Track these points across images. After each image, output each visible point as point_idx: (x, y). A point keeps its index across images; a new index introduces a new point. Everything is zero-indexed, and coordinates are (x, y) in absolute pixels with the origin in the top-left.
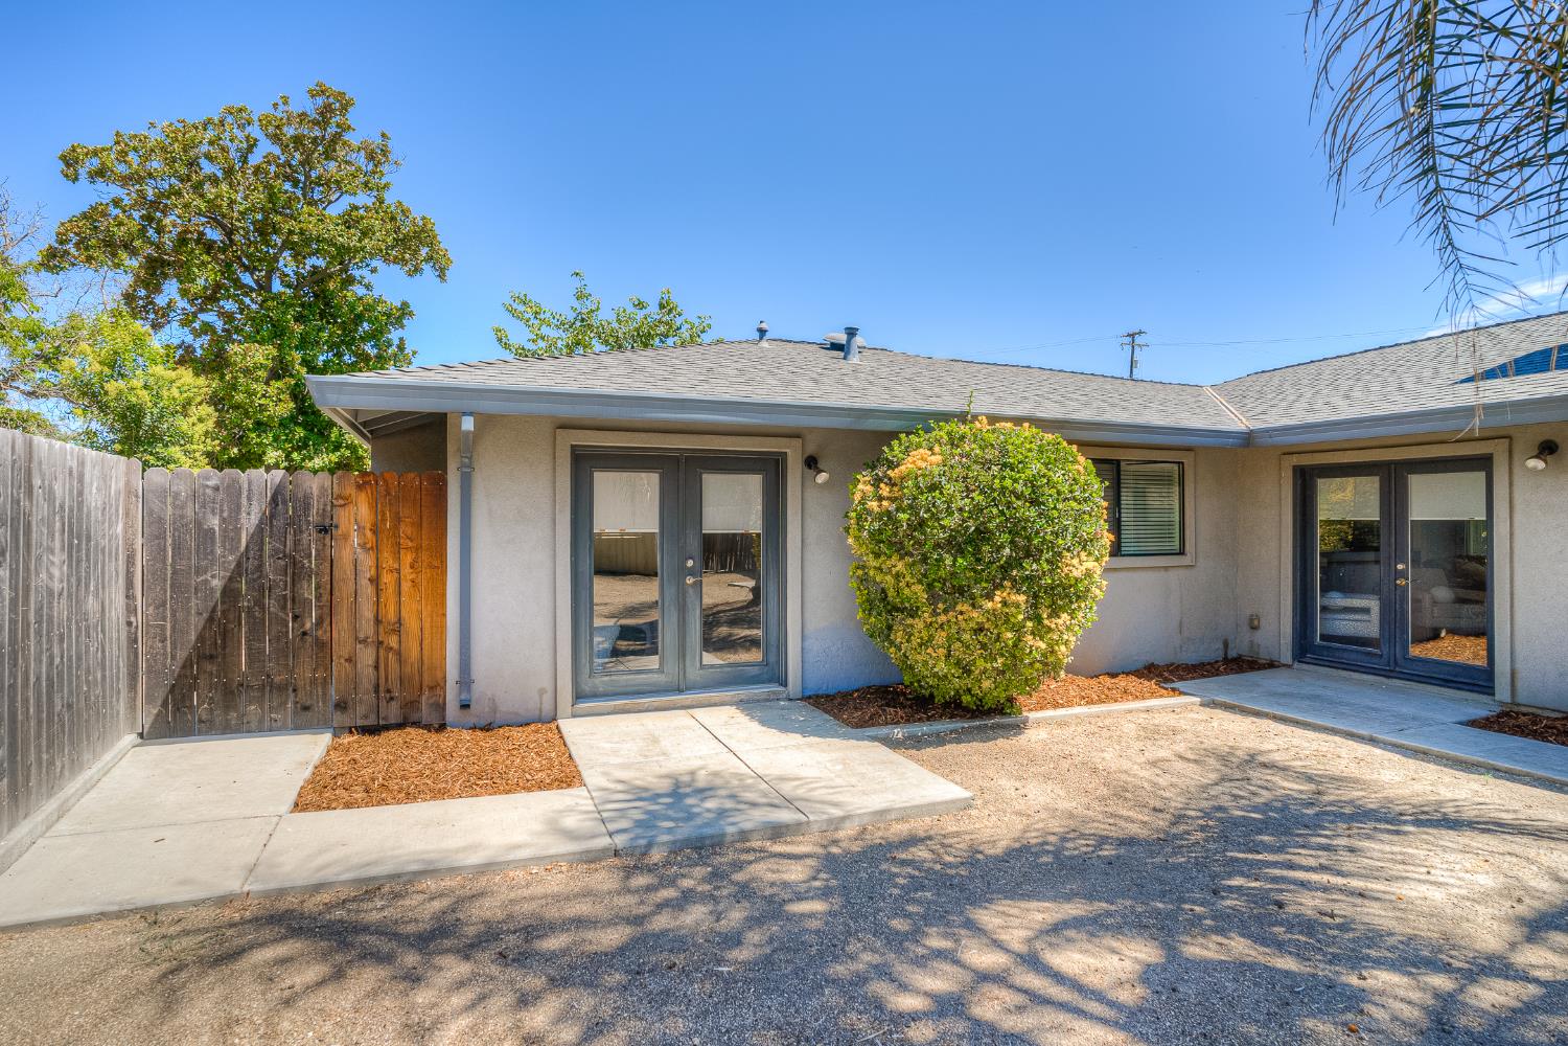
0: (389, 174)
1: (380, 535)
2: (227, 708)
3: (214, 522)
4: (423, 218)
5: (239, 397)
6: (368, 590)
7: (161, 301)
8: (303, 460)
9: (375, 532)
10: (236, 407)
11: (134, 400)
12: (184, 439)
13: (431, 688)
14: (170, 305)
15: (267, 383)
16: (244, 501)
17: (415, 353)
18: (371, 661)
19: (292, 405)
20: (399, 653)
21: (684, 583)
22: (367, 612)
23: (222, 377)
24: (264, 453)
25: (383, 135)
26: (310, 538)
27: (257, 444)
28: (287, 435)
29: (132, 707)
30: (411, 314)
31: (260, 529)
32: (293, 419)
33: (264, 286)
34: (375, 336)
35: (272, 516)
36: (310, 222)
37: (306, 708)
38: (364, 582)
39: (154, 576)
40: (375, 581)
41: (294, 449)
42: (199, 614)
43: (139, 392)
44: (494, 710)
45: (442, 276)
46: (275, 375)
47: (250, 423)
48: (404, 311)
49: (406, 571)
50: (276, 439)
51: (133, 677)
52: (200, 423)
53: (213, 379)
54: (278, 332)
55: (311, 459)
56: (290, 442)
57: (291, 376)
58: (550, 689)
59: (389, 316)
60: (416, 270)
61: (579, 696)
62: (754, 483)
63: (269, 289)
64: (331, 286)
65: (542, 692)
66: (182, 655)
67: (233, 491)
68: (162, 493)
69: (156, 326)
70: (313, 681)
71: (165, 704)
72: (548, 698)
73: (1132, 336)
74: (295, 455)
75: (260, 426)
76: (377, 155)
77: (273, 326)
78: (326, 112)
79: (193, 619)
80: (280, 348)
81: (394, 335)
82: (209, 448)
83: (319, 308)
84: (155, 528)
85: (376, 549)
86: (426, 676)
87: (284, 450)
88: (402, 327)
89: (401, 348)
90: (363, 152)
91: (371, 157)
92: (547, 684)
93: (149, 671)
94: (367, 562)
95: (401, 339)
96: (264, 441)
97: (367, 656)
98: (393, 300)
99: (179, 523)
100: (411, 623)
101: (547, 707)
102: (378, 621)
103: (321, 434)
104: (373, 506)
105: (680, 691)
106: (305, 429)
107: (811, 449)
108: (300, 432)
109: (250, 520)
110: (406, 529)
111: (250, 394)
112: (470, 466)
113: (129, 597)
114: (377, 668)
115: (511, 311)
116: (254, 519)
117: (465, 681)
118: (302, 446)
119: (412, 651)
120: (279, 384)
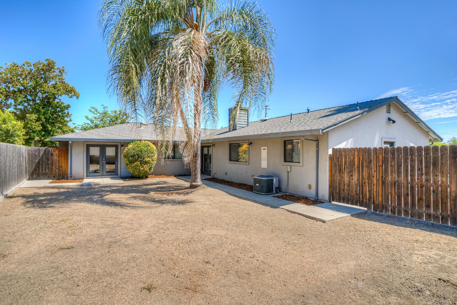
0: (64, 76)
1: (59, 156)
2: (38, 177)
3: (37, 154)
4: (73, 87)
5: (29, 126)
6: (58, 162)
7: (9, 103)
8: (44, 139)
9: (59, 155)
10: (28, 128)
11: (8, 128)
12: (18, 136)
13: (66, 175)
14: (11, 104)
15: (35, 123)
16: (41, 151)
17: (71, 114)
18: (58, 171)
19: (41, 128)
20: (62, 170)
21: (103, 162)
22: (58, 165)
23: (25, 121)
24: (35, 138)
25: (63, 67)
26: (50, 156)
27: (33, 136)
28: (40, 133)
29: (26, 176)
30: (70, 107)
31: (43, 155)
32: (42, 130)
33: (34, 100)
34: (62, 111)
35: (45, 153)
36: (46, 88)
37: (49, 177)
38: (57, 161)
39: (29, 160)
40: (59, 161)
41: (42, 137)
42: (35, 165)
43: (9, 127)
44: (75, 177)
45: (78, 98)
46: (37, 121)
47: (31, 131)
48: (68, 107)
49: (63, 160)
50: (37, 134)
51: (26, 172)
52: (21, 133)
53: (23, 122)
54: (38, 111)
55: (46, 139)
56: (41, 135)
57: (41, 121)
58: (83, 175)
59: (65, 107)
60: (71, 97)
61: (87, 176)
62: (114, 148)
63: (35, 101)
64: (51, 101)
65: (82, 175)
66: (32, 170)
67: (39, 150)
68: (30, 150)
69: (8, 108)
70: (50, 173)
71: (30, 176)
72: (83, 176)
73: (266, 106)
74: (42, 138)
75: (33, 132)
76: (61, 72)
77: (37, 110)
78: (49, 64)
79: (34, 166)
80: (38, 115)
81: (66, 111)
82: (24, 138)
83: (48, 105)
84: (29, 154)
85: (59, 157)
86: (66, 173)
87: (39, 137)
88: (68, 110)
89: (68, 113)
90: (58, 70)
91: (60, 72)
92: (82, 174)
93: (28, 172)
94: (58, 159)
95: (68, 112)
96: (35, 135)
97: (57, 171)
98: (66, 104)
99: (32, 154)
100: (64, 167)
101: (83, 177)
102: (59, 166)
103: (48, 133)
104: (58, 152)
105: (102, 176)
106: (44, 132)
107: (122, 144)
108: (43, 133)
109: (41, 154)
110: (63, 155)
111: (32, 125)
112: (72, 147)
113: (26, 163)
114: (59, 172)
115: (90, 111)
116: (42, 153)
117: (71, 174)
118: (44, 136)
119: (64, 170)
120: (38, 123)
